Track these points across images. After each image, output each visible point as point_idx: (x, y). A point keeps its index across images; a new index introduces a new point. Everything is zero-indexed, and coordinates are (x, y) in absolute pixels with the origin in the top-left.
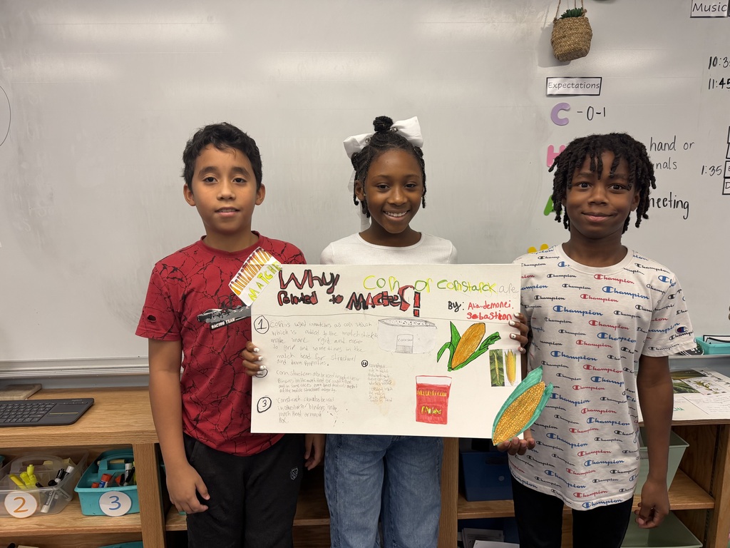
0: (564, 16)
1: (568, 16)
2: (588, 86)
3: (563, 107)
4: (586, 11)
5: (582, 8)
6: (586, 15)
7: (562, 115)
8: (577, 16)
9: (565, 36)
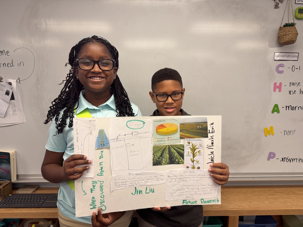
0: (284, 26)
1: (287, 26)
2: (293, 56)
3: (281, 65)
4: (296, 24)
5: (294, 23)
6: (296, 26)
7: (281, 69)
8: (292, 26)
9: (286, 35)
